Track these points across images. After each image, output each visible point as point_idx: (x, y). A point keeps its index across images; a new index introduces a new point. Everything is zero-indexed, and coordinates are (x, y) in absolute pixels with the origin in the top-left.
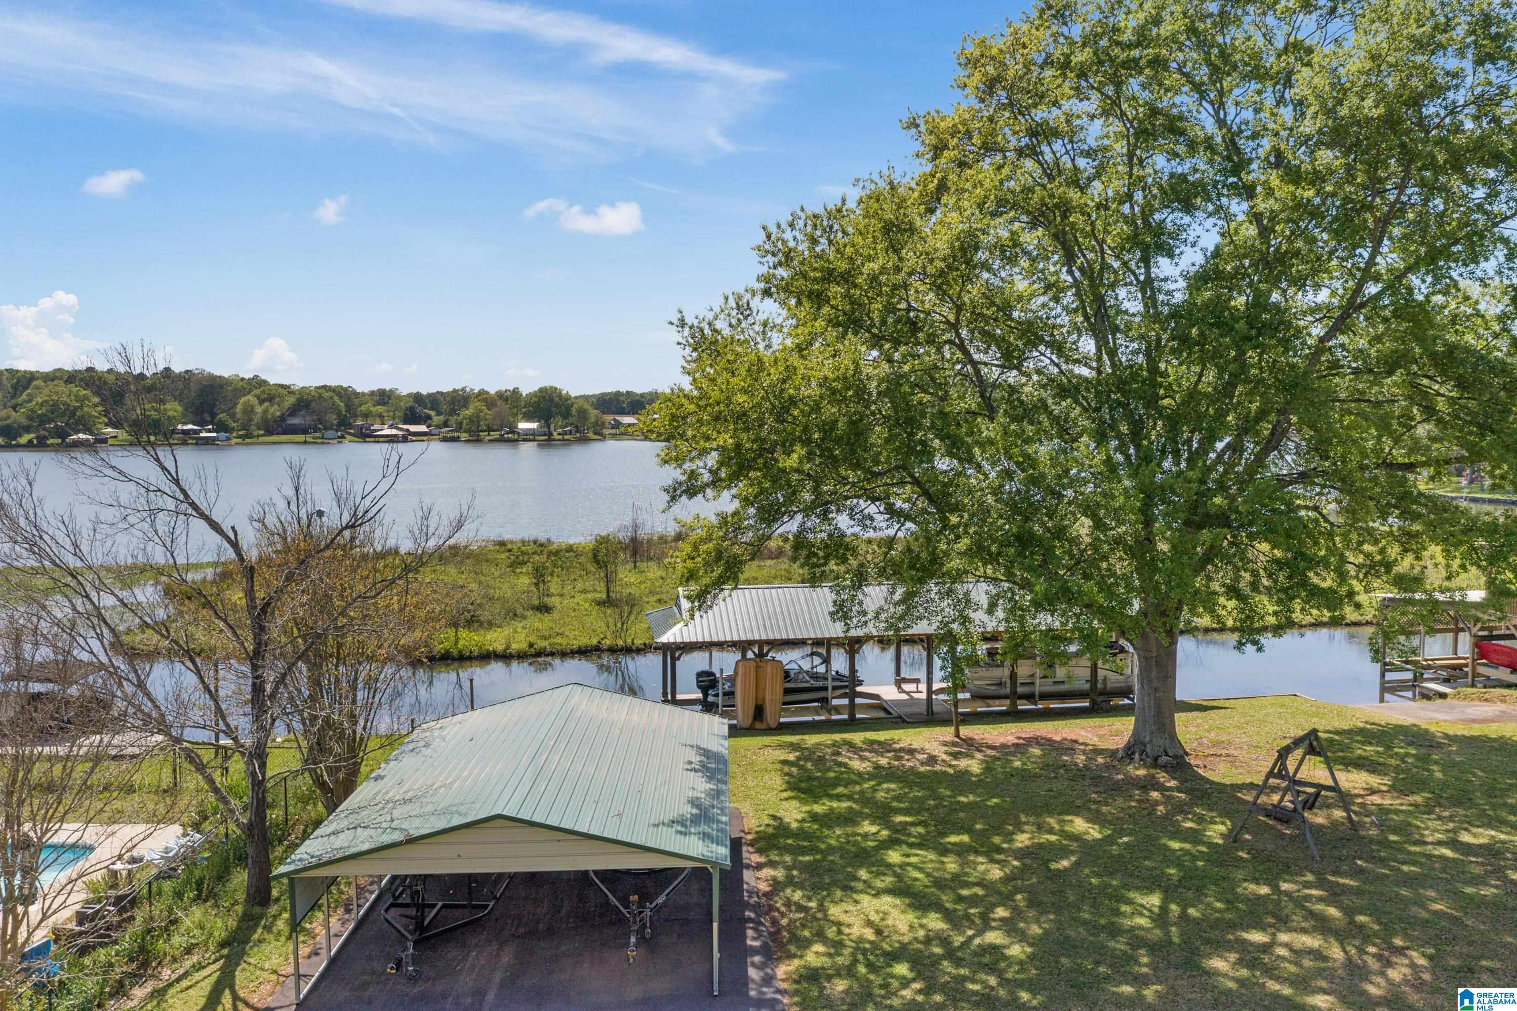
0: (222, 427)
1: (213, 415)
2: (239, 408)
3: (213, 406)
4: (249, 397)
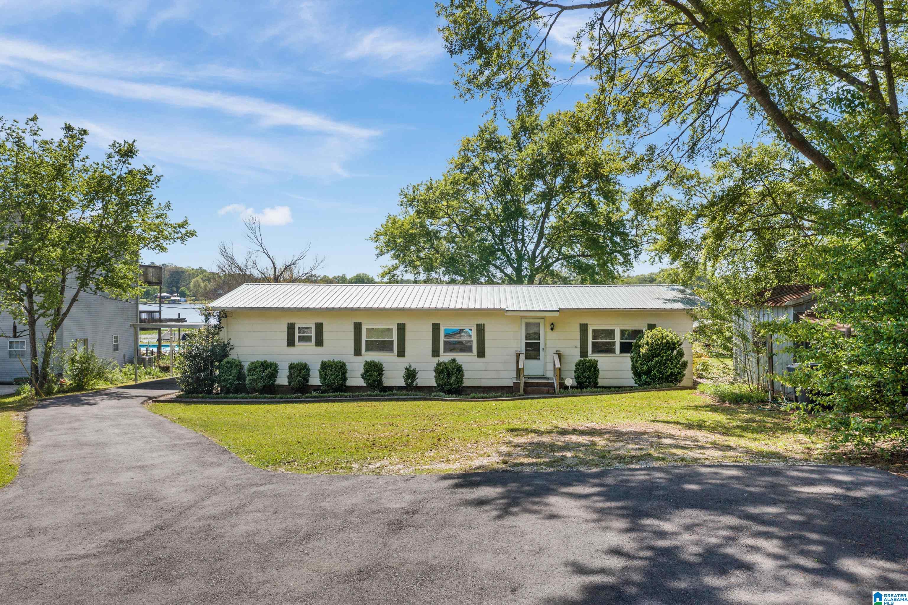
0: (183, 295)
1: (178, 288)
2: (192, 284)
3: (178, 283)
4: (198, 278)
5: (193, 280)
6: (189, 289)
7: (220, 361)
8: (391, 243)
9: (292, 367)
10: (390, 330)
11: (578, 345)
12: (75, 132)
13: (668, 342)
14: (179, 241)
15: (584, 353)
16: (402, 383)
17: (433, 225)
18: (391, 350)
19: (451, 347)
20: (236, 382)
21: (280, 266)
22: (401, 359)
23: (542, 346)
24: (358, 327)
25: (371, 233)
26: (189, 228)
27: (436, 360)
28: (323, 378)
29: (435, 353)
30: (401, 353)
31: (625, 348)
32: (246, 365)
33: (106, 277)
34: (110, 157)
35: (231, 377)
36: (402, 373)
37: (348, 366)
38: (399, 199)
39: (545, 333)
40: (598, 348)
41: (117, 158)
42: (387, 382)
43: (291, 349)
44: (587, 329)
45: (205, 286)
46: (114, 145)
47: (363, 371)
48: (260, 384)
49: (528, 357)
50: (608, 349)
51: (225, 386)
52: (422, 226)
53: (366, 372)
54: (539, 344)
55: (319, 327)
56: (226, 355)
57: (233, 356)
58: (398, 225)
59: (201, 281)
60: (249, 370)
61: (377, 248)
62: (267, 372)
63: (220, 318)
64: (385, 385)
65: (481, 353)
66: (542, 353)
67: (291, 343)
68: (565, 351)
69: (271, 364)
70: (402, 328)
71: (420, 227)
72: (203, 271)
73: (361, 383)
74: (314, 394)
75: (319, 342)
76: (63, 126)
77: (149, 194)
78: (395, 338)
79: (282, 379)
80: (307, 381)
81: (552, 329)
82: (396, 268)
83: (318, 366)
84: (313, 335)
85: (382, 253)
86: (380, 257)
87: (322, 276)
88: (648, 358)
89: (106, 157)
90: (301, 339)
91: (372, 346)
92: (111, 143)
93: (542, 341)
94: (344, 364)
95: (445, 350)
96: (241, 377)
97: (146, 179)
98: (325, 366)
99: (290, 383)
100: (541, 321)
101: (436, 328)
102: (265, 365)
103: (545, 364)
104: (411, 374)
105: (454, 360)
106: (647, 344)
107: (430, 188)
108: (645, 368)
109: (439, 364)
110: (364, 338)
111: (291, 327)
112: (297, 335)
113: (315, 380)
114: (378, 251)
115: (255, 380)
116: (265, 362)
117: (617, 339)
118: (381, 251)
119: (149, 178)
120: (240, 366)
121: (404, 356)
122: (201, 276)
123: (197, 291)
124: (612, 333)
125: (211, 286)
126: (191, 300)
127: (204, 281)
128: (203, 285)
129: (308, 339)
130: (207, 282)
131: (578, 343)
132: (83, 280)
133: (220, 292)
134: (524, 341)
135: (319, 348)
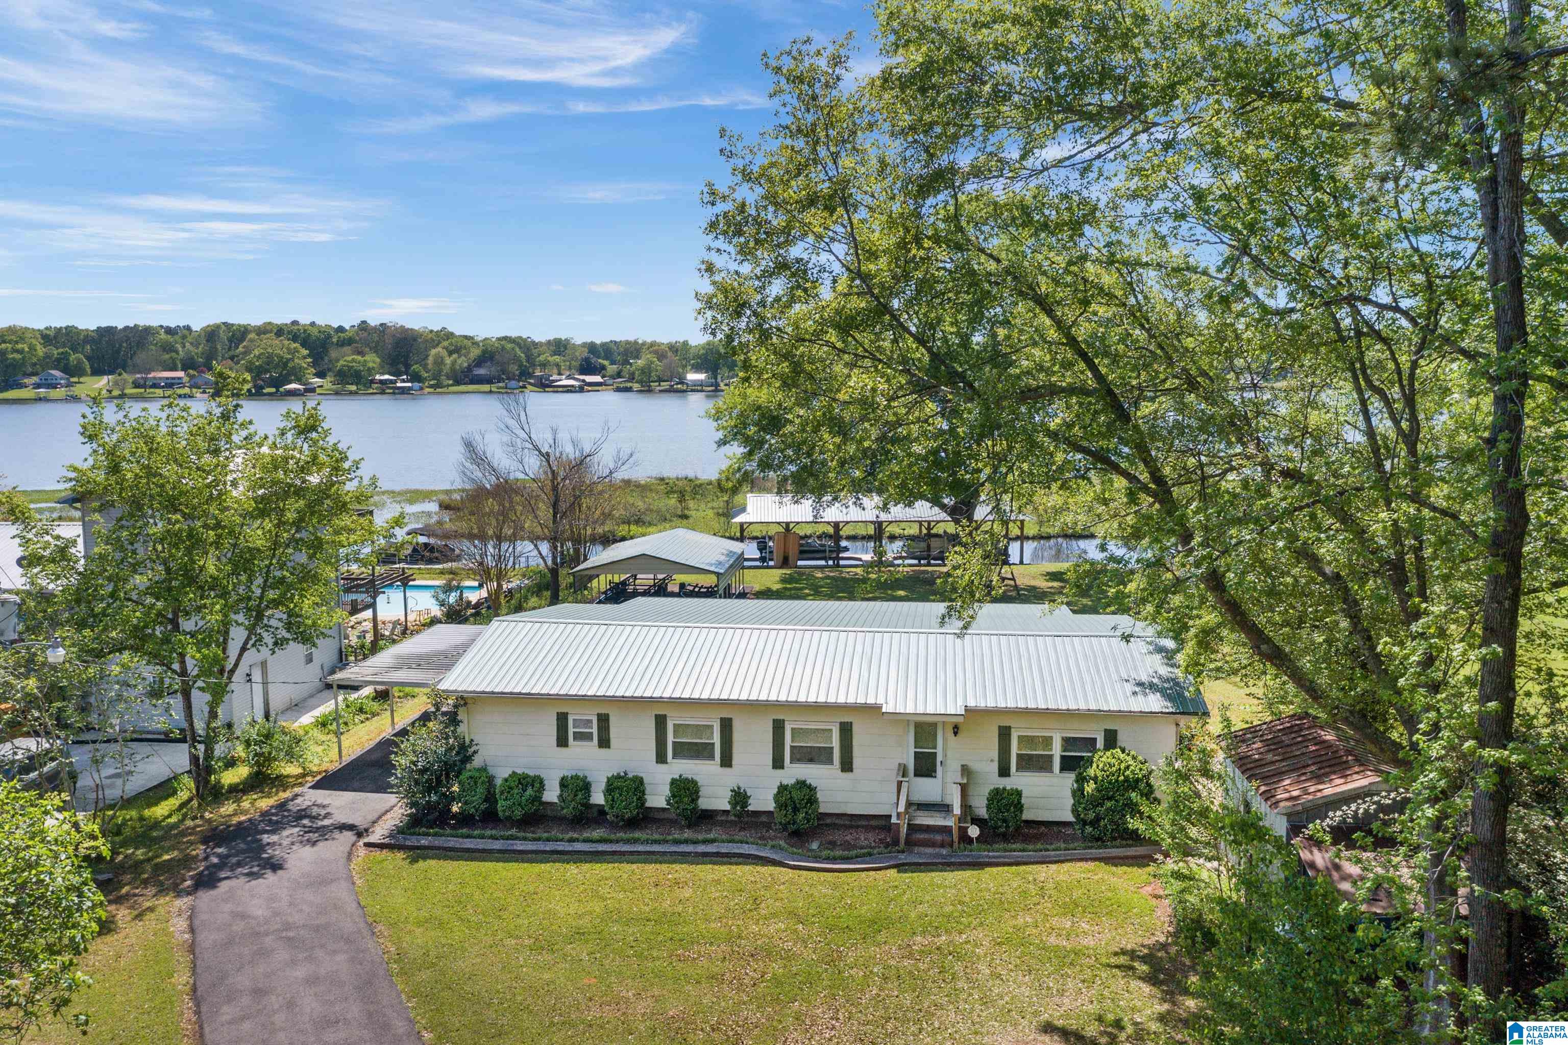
0: (416, 378)
1: (407, 366)
2: (430, 360)
3: (407, 357)
4: (439, 349)
5: (433, 352)
6: (425, 367)
9: (564, 783)
10: (709, 728)
11: (995, 757)
13: (1127, 779)
15: (1004, 770)
16: (726, 806)
18: (711, 757)
19: (801, 755)
20: (484, 806)
22: (726, 772)
23: (939, 758)
24: (661, 721)
27: (777, 777)
28: (610, 794)
29: (778, 763)
30: (727, 761)
31: (1068, 764)
32: (499, 780)
35: (478, 793)
36: (726, 792)
37: (647, 780)
39: (945, 740)
40: (1026, 763)
42: (705, 803)
43: (563, 751)
44: (1010, 735)
45: (453, 363)
47: (668, 788)
49: (917, 774)
50: (1040, 764)
53: (673, 788)
54: (934, 755)
55: (604, 720)
56: (467, 759)
57: (480, 760)
59: (445, 353)
60: (504, 787)
62: (529, 791)
64: (702, 808)
65: (847, 766)
66: (939, 769)
67: (562, 741)
68: (975, 766)
69: (534, 778)
70: (727, 724)
72: (449, 335)
73: (666, 803)
74: (595, 831)
75: (604, 743)
78: (716, 739)
80: (588, 803)
81: (956, 734)
83: (602, 781)
84: (595, 730)
88: (1096, 802)
90: (579, 736)
91: (683, 751)
93: (939, 751)
94: (640, 777)
95: (793, 761)
96: (490, 798)
98: (612, 781)
99: (562, 807)
100: (939, 727)
101: (778, 727)
102: (525, 781)
103: (944, 784)
104: (740, 797)
105: (803, 777)
106: (1095, 779)
108: (1091, 815)
109: (782, 788)
110: (670, 738)
111: (562, 719)
112: (571, 730)
113: (598, 797)
115: (510, 804)
116: (525, 775)
117: (1057, 751)
120: (489, 778)
121: (730, 766)
122: (446, 343)
123: (440, 371)
124: (1048, 741)
125: (463, 362)
126: (431, 386)
127: (450, 353)
128: (448, 361)
129: (587, 737)
130: (455, 356)
131: (995, 754)
132: (251, 630)
133: (482, 371)
134: (912, 750)
135: (604, 751)
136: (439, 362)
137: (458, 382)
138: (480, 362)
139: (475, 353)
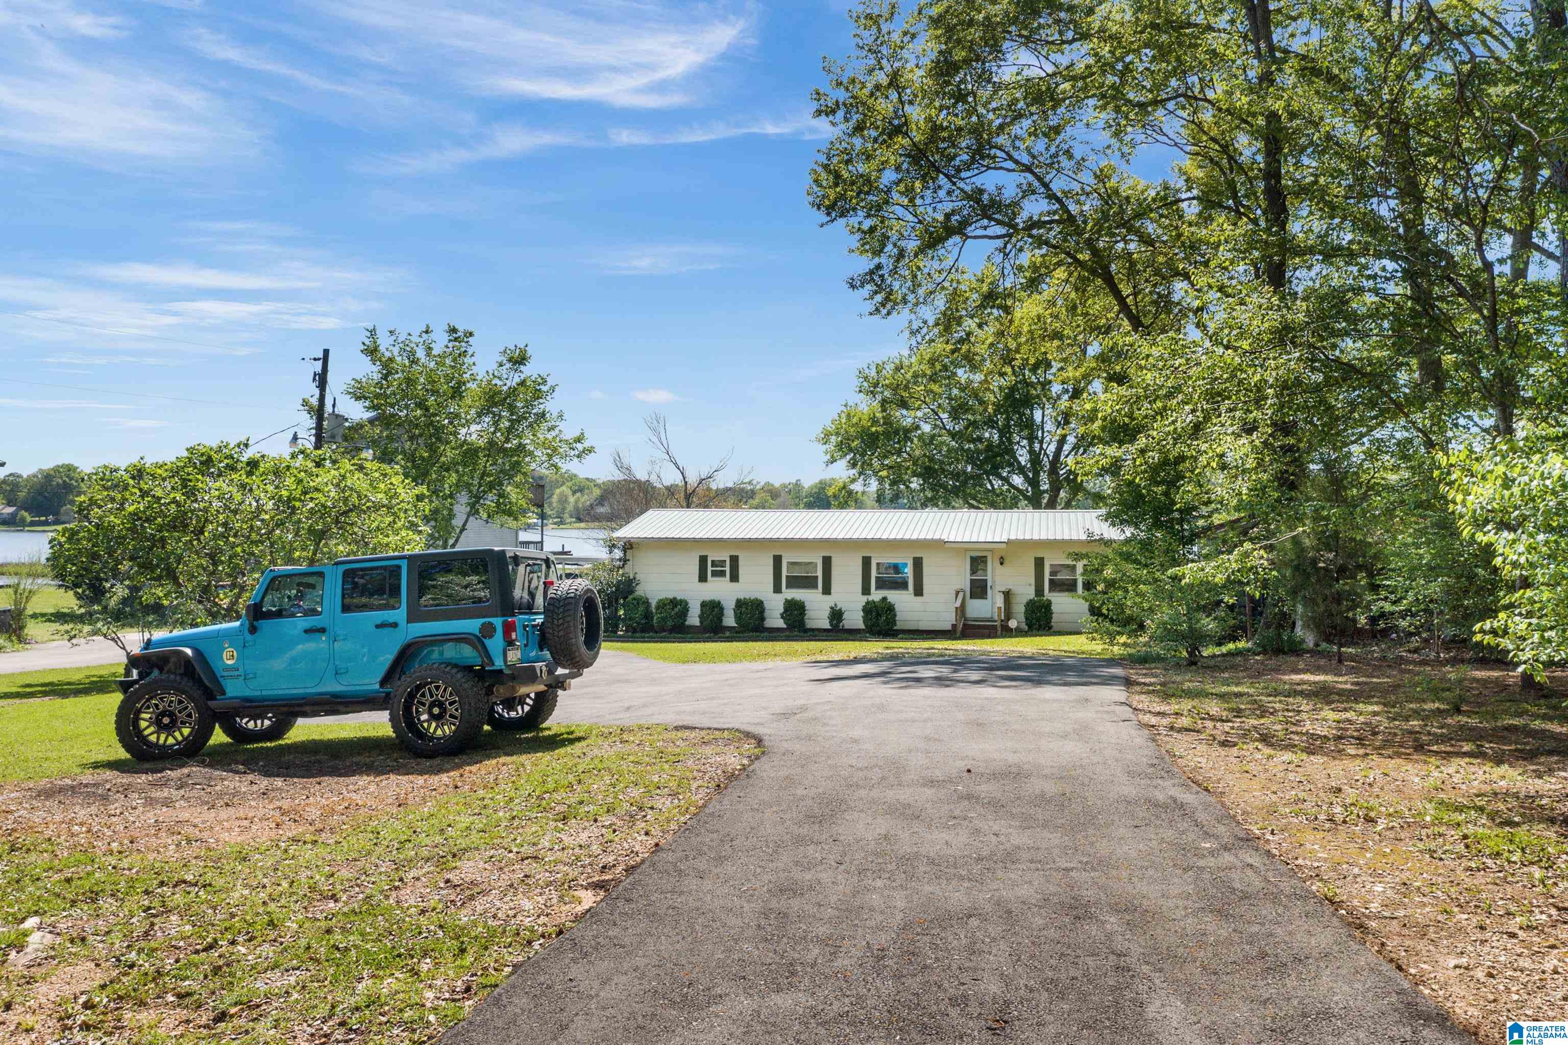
4: (564, 488)
5: (558, 491)
7: (625, 598)
8: (844, 447)
9: (704, 605)
10: (813, 565)
11: (1033, 581)
12: (459, 334)
14: (576, 459)
15: (1039, 591)
16: (826, 625)
17: (905, 417)
18: (816, 587)
19: (882, 584)
20: (643, 621)
21: (692, 480)
22: (827, 597)
23: (989, 583)
24: (777, 560)
25: (818, 431)
26: (587, 444)
27: (865, 599)
28: (738, 617)
29: (866, 590)
30: (827, 590)
32: (654, 603)
33: (498, 504)
34: (501, 365)
35: (638, 615)
36: (826, 613)
37: (766, 605)
38: (856, 382)
39: (993, 569)
40: (1056, 586)
41: (508, 365)
42: (810, 624)
43: (703, 585)
44: (1043, 564)
45: (576, 502)
46: (505, 352)
47: (782, 610)
48: (670, 623)
49: (972, 596)
50: (1070, 587)
51: (630, 626)
52: (887, 421)
53: (786, 610)
54: (985, 581)
55: (734, 560)
56: (632, 592)
57: (640, 591)
58: (855, 420)
59: (568, 493)
60: (658, 608)
61: (826, 453)
62: (676, 610)
63: (625, 550)
64: (808, 626)
65: (919, 592)
66: (989, 591)
67: (703, 578)
68: (1017, 589)
69: (681, 601)
70: (827, 561)
71: (884, 424)
73: (781, 624)
74: (728, 634)
75: (735, 578)
76: (447, 328)
77: (542, 406)
78: (820, 573)
79: (693, 619)
80: (721, 621)
81: (1002, 564)
82: (853, 481)
83: (732, 604)
84: (728, 569)
85: (833, 461)
86: (830, 466)
87: (762, 483)
89: (496, 366)
90: (714, 574)
91: (794, 582)
92: (502, 350)
93: (989, 578)
94: (762, 602)
95: (877, 588)
96: (648, 615)
97: (540, 390)
98: (740, 604)
99: (701, 622)
100: (989, 555)
101: (866, 562)
102: (674, 602)
103: (990, 604)
104: (836, 615)
105: (885, 599)
107: (898, 369)
109: (868, 603)
110: (784, 573)
111: (703, 560)
112: (710, 569)
113: (730, 620)
114: (828, 457)
115: (663, 619)
116: (675, 599)
117: (1079, 576)
118: (832, 457)
119: (544, 388)
120: (647, 603)
121: (830, 593)
122: (570, 484)
123: (564, 509)
124: (1073, 568)
125: (585, 500)
126: (555, 523)
127: (574, 492)
128: (572, 500)
129: (722, 574)
130: (578, 494)
131: (1032, 581)
132: (472, 506)
133: (601, 510)
134: (968, 577)
135: (734, 584)
136: (563, 500)
137: (580, 520)
138: (601, 501)
139: (597, 492)
